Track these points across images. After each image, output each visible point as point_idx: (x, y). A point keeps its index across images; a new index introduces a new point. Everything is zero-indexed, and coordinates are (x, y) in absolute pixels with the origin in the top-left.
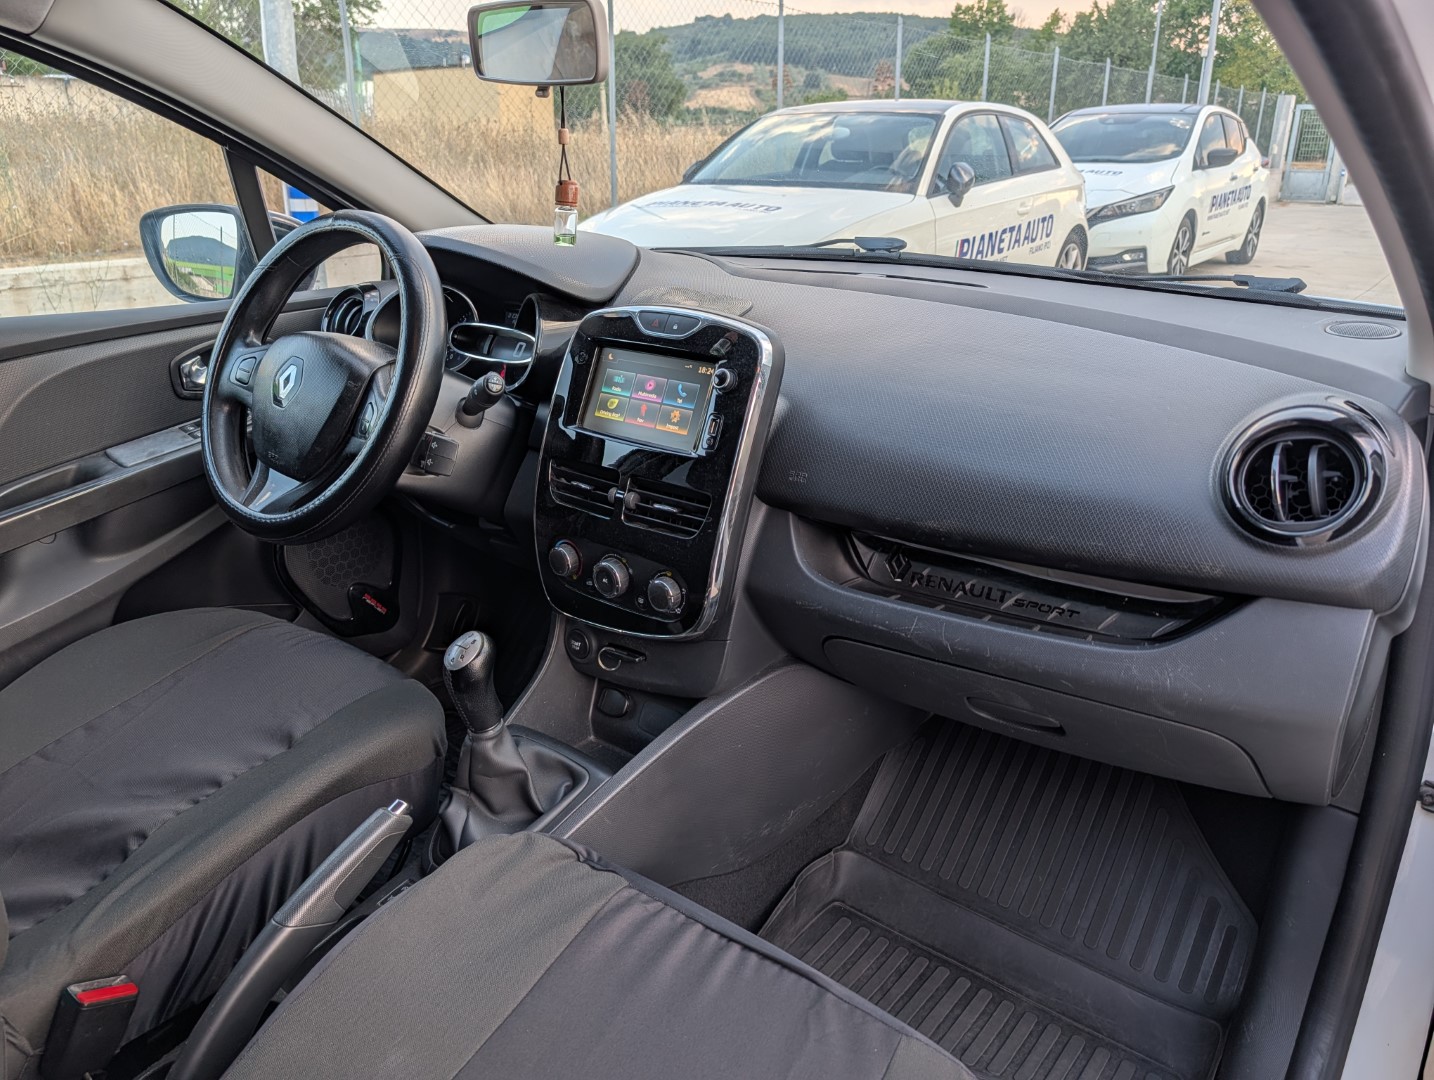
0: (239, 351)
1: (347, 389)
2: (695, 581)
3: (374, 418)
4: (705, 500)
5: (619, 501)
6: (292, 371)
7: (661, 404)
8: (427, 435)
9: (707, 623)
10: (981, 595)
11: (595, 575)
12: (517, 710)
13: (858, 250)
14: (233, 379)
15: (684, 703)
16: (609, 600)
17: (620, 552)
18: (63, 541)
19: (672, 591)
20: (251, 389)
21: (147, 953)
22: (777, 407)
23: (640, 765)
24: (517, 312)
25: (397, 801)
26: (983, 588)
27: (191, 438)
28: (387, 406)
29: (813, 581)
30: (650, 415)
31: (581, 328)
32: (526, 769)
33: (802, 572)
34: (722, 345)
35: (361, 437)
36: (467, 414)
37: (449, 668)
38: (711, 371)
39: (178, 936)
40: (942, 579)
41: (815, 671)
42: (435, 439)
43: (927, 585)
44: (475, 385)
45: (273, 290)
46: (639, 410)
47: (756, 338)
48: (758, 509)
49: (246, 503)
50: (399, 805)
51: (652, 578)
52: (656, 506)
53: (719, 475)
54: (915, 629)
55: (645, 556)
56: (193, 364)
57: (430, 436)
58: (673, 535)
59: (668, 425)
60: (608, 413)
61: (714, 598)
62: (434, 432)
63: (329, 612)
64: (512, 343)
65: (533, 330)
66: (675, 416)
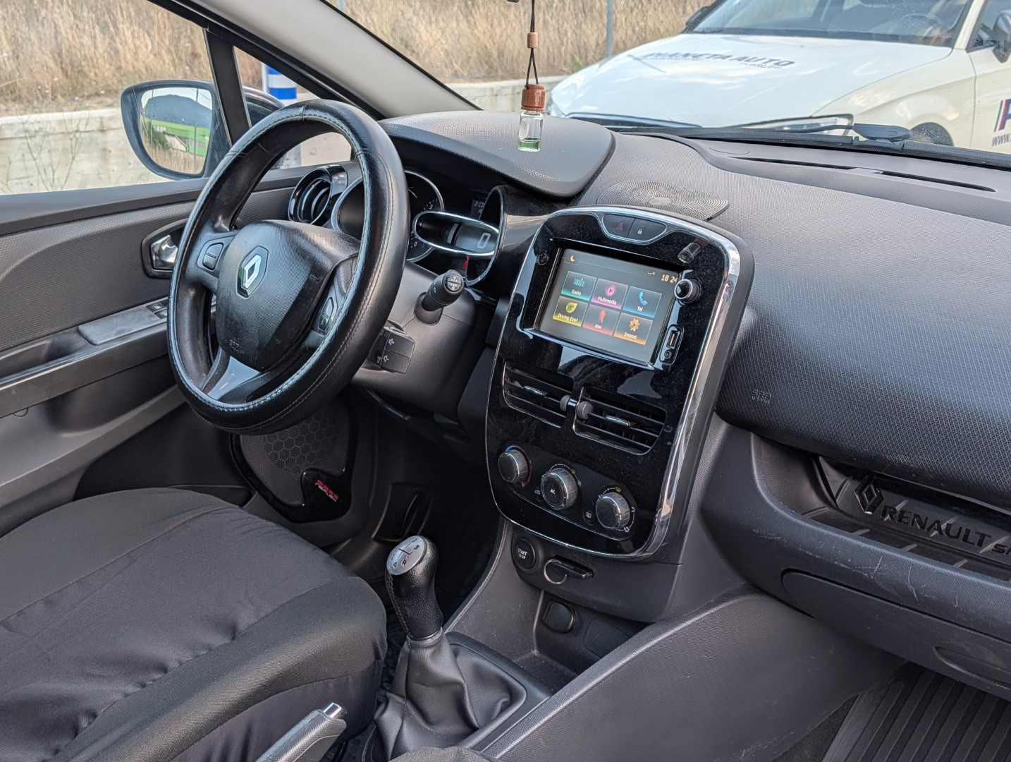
0: (207, 235)
1: (308, 282)
2: (646, 500)
3: (334, 312)
4: (661, 417)
5: (571, 410)
6: (257, 260)
7: (621, 311)
8: (385, 331)
9: (656, 545)
10: (957, 537)
11: (542, 484)
12: (459, 618)
14: (200, 264)
16: (556, 512)
17: (570, 462)
18: (33, 416)
19: (621, 508)
20: (217, 275)
22: (743, 319)
24: (484, 201)
25: (332, 704)
26: (961, 528)
27: (158, 318)
28: (346, 303)
29: (772, 509)
30: (608, 322)
31: (546, 226)
32: (462, 679)
33: (762, 499)
35: (320, 332)
36: (425, 309)
37: (391, 572)
38: (674, 279)
40: (916, 516)
42: (393, 336)
43: (900, 520)
44: (436, 281)
45: (243, 175)
46: (598, 316)
47: (723, 248)
48: (719, 426)
49: (206, 390)
50: (334, 708)
51: (601, 493)
52: (609, 418)
53: (676, 391)
54: (878, 570)
55: (594, 470)
56: (163, 243)
57: (388, 332)
58: (626, 450)
59: (626, 334)
60: (565, 317)
61: (664, 517)
62: (393, 328)
63: (280, 497)
64: (477, 232)
65: (497, 223)
66: (634, 325)
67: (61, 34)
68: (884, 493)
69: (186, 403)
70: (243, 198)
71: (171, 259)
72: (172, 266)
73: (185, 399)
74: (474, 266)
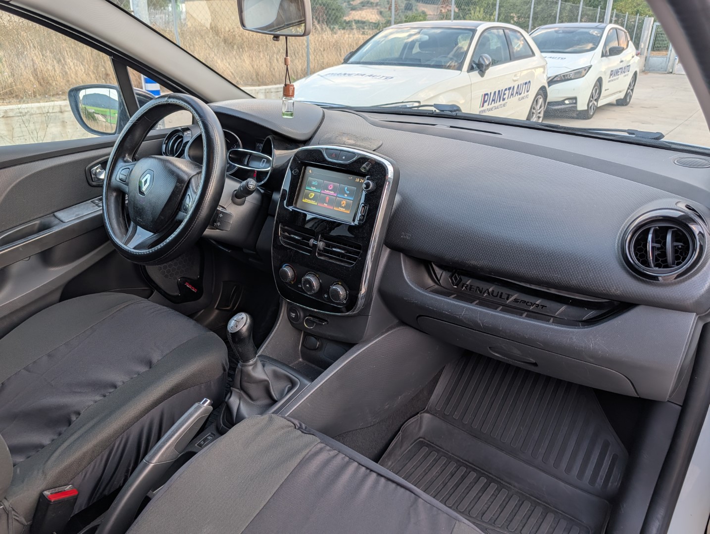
0: (120, 164)
1: (176, 187)
2: (353, 287)
3: (190, 202)
4: (359, 247)
5: (315, 246)
6: (148, 177)
7: (336, 197)
8: (218, 210)
9: (359, 308)
10: (497, 296)
11: (302, 282)
12: (263, 348)
13: (435, 111)
14: (118, 179)
15: (348, 345)
16: (309, 295)
17: (315, 271)
18: (34, 260)
19: (341, 291)
20: (127, 184)
21: (82, 473)
22: (395, 200)
23: (325, 378)
24: (262, 143)
25: (205, 399)
26: (498, 292)
27: (97, 207)
28: (196, 197)
29: (413, 288)
30: (331, 202)
31: (296, 155)
32: (268, 379)
33: (407, 284)
34: (367, 165)
35: (184, 212)
36: (237, 198)
37: (230, 331)
38: (362, 181)
39: (97, 464)
40: (478, 287)
41: (413, 329)
42: (222, 212)
43: (470, 290)
44: (242, 184)
45: (138, 133)
46: (325, 199)
47: (385, 165)
48: (385, 251)
49: (126, 244)
50: (206, 401)
51: (332, 285)
52: (334, 249)
53: (366, 235)
54: (464, 314)
55: (328, 274)
56: (97, 169)
57: (219, 210)
58: (342, 264)
59: (340, 208)
60: (309, 200)
61: (363, 294)
62: (221, 208)
63: (168, 292)
64: (259, 159)
65: (270, 154)
66: (344, 203)
67: (36, 64)
68: (462, 277)
69: (115, 249)
70: (138, 145)
71: (102, 177)
72: (103, 180)
73: (115, 248)
74: (259, 176)
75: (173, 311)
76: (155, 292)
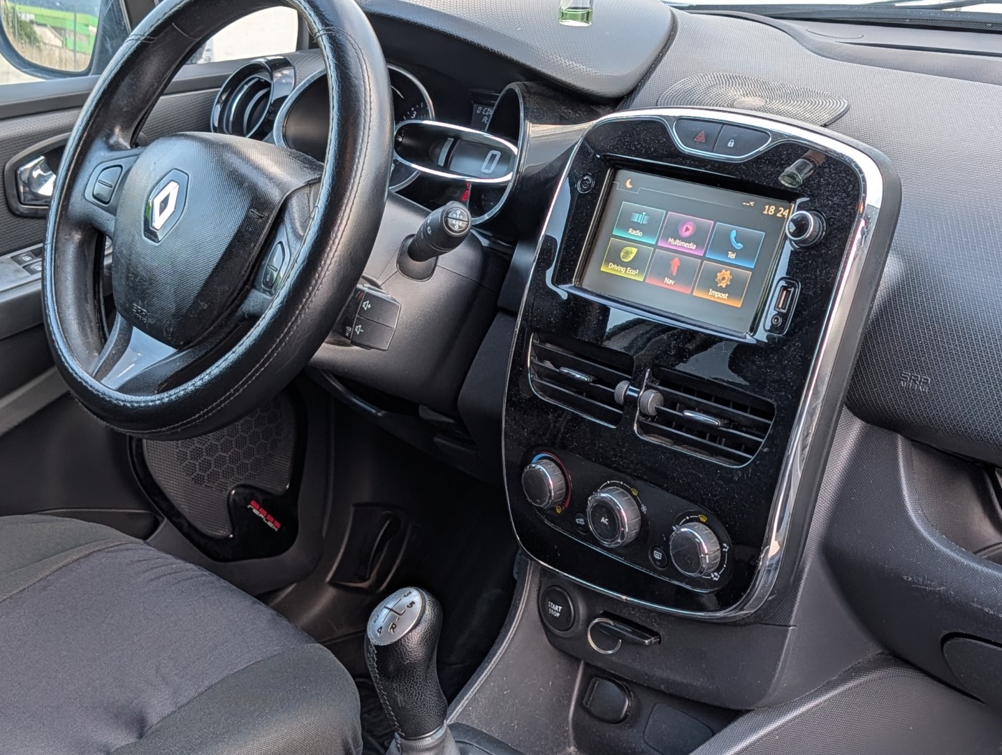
0: (99, 154)
1: (247, 220)
2: (745, 534)
3: (285, 263)
4: (767, 412)
5: (631, 403)
6: (172, 190)
7: (703, 258)
8: (358, 290)
9: (759, 599)
11: (589, 510)
12: (464, 702)
14: (89, 196)
16: (609, 550)
17: (629, 478)
19: (708, 545)
22: (886, 269)
24: (492, 105)
27: (28, 274)
28: (302, 250)
29: (933, 547)
30: (685, 275)
31: (587, 139)
33: (915, 529)
34: (799, 169)
35: (264, 291)
36: (414, 259)
37: (374, 641)
38: (783, 212)
42: (369, 297)
44: (430, 218)
45: (151, 68)
46: (667, 266)
47: (856, 165)
48: (849, 426)
49: (98, 376)
51: (677, 523)
52: (688, 414)
53: (789, 374)
55: (667, 490)
56: (34, 168)
57: (362, 291)
58: (713, 460)
59: (712, 292)
60: (619, 268)
61: (773, 558)
62: (369, 285)
63: (198, 525)
64: (480, 150)
65: (513, 135)
66: (724, 279)
69: (68, 393)
70: (148, 102)
71: (46, 190)
72: (47, 201)
73: (67, 388)
74: (479, 197)
75: (214, 578)
76: (165, 525)
